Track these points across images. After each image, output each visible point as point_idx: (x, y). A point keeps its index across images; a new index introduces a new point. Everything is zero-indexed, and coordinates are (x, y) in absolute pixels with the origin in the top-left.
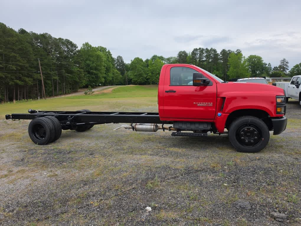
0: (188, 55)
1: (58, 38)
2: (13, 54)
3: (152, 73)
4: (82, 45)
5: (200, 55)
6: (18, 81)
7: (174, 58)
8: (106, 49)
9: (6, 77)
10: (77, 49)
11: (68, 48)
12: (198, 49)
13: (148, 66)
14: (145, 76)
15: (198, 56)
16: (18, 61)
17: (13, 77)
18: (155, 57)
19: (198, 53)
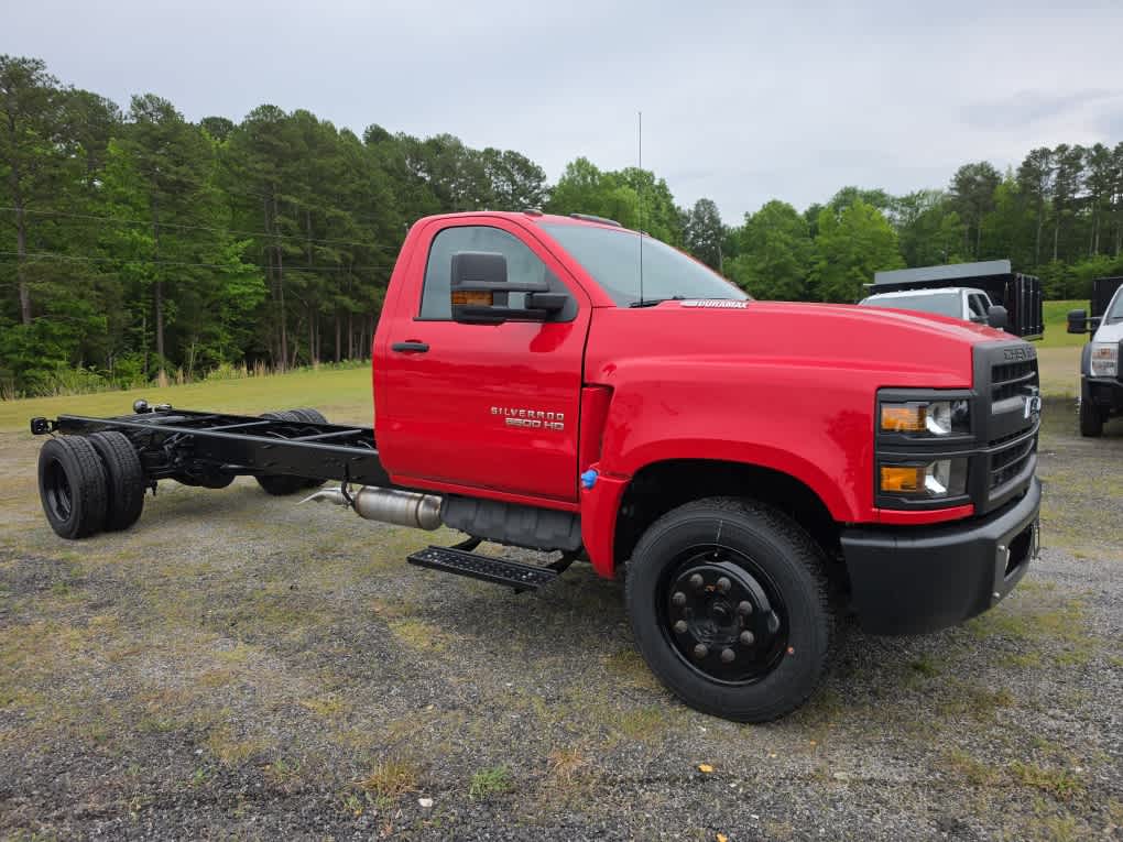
0: (1004, 180)
1: (482, 150)
2: (333, 211)
3: (832, 261)
4: (564, 170)
5: (1062, 174)
6: (347, 301)
7: (936, 193)
8: (654, 179)
9: (312, 287)
10: (543, 184)
11: (514, 183)
12: (1053, 149)
13: (814, 232)
14: (801, 272)
15: (1050, 181)
16: (348, 232)
17: (332, 287)
18: (847, 197)
19: (1053, 170)
